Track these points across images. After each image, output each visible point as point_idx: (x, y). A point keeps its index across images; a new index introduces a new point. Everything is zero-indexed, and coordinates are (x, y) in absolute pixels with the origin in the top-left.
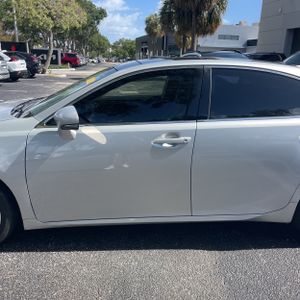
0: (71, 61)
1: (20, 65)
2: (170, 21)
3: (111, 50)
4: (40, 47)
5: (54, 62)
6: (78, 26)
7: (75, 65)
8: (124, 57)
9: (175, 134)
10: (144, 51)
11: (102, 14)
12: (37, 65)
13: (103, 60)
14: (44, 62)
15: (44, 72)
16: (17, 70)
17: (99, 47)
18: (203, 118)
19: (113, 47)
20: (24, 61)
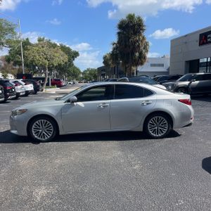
0: (57, 83)
1: (30, 87)
2: (117, 59)
3: (81, 76)
4: (38, 76)
5: (48, 85)
6: (63, 63)
7: (60, 86)
8: (91, 79)
9: (104, 103)
10: (103, 75)
11: (76, 54)
12: (39, 86)
13: (77, 82)
14: (42, 85)
15: (42, 90)
16: (28, 89)
17: (74, 74)
18: (112, 99)
19: (83, 73)
20: (32, 85)
